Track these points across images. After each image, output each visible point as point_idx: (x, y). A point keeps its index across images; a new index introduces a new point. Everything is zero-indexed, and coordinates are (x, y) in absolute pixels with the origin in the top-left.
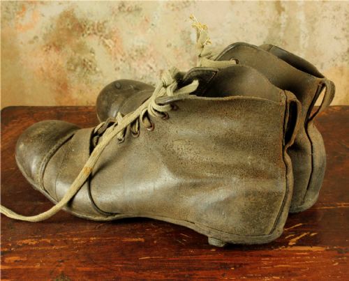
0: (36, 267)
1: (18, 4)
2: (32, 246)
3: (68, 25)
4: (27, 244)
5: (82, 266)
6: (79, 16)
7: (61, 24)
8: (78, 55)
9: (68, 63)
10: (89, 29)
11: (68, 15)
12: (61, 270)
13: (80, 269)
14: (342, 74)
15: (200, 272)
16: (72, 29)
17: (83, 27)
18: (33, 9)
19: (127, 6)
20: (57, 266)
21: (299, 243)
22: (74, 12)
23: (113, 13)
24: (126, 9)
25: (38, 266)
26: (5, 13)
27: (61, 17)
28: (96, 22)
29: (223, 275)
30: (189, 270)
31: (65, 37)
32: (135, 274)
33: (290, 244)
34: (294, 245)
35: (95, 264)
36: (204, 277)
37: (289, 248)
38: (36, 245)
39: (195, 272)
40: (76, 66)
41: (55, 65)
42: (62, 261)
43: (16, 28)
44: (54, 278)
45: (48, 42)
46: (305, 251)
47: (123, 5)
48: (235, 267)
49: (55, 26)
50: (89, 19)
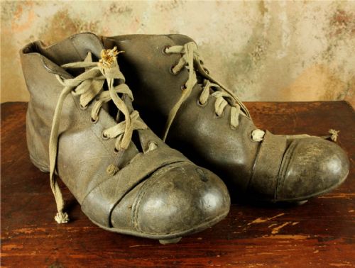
0: (32, 254)
1: (15, 5)
2: (28, 234)
3: (63, 25)
4: (24, 233)
5: (75, 254)
6: (72, 17)
7: (56, 24)
10: (82, 28)
11: (62, 16)
12: (55, 258)
13: (74, 256)
14: (322, 72)
15: (188, 260)
16: (66, 28)
17: (77, 26)
18: (29, 10)
19: (118, 7)
20: (52, 254)
21: (282, 232)
22: (69, 13)
23: (105, 13)
24: (117, 10)
25: (34, 254)
26: (3, 14)
27: (55, 17)
28: (89, 22)
29: (209, 263)
30: (177, 257)
32: (126, 261)
33: (273, 232)
34: (276, 234)
35: (88, 251)
36: (191, 264)
37: (272, 237)
38: (32, 234)
39: (182, 259)
42: (57, 249)
43: (13, 28)
44: (49, 265)
46: (287, 239)
47: (114, 6)
48: (220, 254)
49: (50, 26)
50: (82, 19)
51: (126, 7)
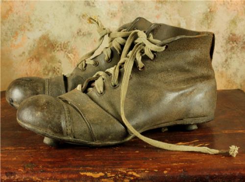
1: (14, 30)
3: (45, 44)
5: (45, 159)
6: (51, 39)
7: (40, 43)
8: (50, 64)
9: (44, 69)
10: (58, 47)
11: (45, 38)
12: (30, 161)
14: (222, 77)
16: (47, 47)
17: (54, 45)
18: (23, 35)
19: (83, 32)
20: (28, 159)
22: (49, 36)
23: (74, 36)
24: (82, 34)
26: (5, 37)
27: (40, 39)
28: (63, 42)
29: (144, 163)
31: (43, 52)
32: (82, 162)
35: (54, 158)
36: (130, 163)
39: (124, 161)
40: (49, 71)
41: (36, 71)
43: (11, 46)
45: (31, 55)
47: (80, 31)
49: (36, 45)
50: (58, 40)
51: (88, 32)
